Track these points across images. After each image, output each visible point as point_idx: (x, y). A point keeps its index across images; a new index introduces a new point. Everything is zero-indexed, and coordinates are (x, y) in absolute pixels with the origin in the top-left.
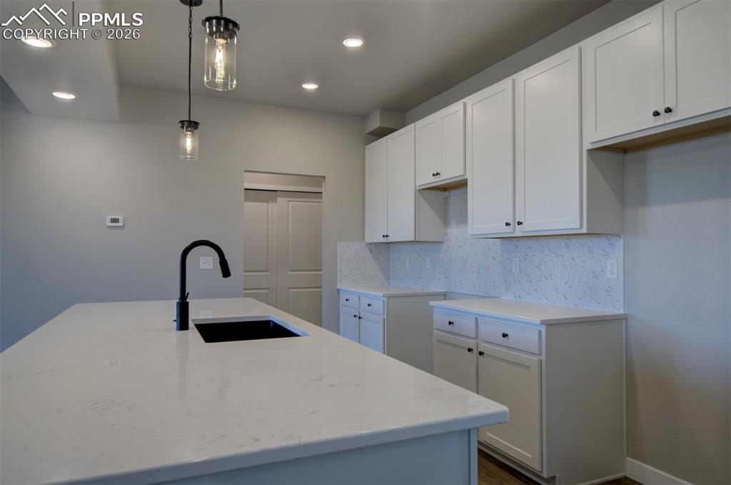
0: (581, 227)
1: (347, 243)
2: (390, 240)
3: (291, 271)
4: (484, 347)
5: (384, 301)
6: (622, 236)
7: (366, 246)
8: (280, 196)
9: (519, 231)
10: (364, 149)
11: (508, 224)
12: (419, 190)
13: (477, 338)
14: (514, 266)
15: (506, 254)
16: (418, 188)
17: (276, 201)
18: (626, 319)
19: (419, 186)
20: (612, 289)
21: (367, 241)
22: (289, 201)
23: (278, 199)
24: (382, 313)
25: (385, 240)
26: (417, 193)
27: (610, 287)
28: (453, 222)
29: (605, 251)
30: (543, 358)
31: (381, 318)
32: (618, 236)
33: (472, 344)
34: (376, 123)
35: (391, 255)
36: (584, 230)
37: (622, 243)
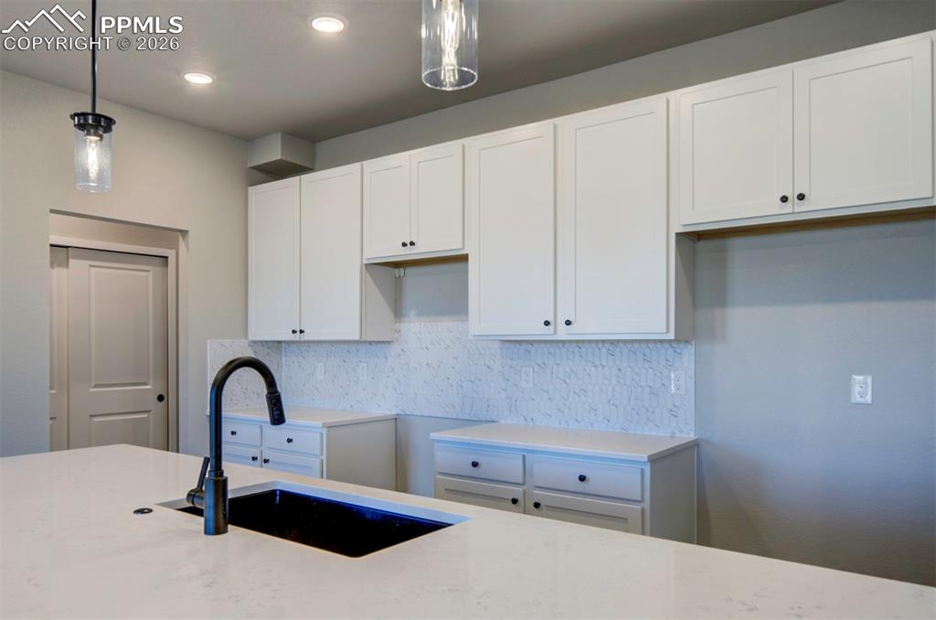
0: (668, 331)
1: (220, 341)
2: (305, 337)
3: (97, 386)
4: (539, 495)
5: (322, 434)
6: (693, 343)
7: (250, 345)
8: (74, 257)
9: (563, 333)
10: (247, 191)
11: (547, 323)
12: (366, 265)
13: (523, 484)
14: (524, 376)
15: (509, 361)
16: (365, 262)
17: (67, 266)
18: (697, 445)
19: (368, 259)
20: (678, 407)
21: (251, 338)
22: (91, 266)
23: (72, 261)
24: (319, 453)
25: (297, 337)
26: (364, 267)
27: (675, 405)
28: (412, 313)
29: (667, 360)
30: (647, 505)
31: (318, 460)
32: (687, 342)
33: (517, 492)
34: (273, 152)
35: (284, 358)
36: (671, 336)
37: (693, 351)
